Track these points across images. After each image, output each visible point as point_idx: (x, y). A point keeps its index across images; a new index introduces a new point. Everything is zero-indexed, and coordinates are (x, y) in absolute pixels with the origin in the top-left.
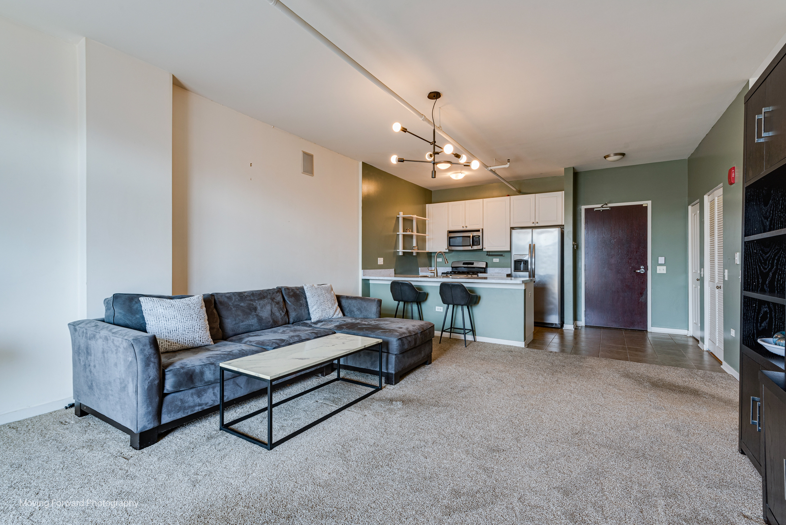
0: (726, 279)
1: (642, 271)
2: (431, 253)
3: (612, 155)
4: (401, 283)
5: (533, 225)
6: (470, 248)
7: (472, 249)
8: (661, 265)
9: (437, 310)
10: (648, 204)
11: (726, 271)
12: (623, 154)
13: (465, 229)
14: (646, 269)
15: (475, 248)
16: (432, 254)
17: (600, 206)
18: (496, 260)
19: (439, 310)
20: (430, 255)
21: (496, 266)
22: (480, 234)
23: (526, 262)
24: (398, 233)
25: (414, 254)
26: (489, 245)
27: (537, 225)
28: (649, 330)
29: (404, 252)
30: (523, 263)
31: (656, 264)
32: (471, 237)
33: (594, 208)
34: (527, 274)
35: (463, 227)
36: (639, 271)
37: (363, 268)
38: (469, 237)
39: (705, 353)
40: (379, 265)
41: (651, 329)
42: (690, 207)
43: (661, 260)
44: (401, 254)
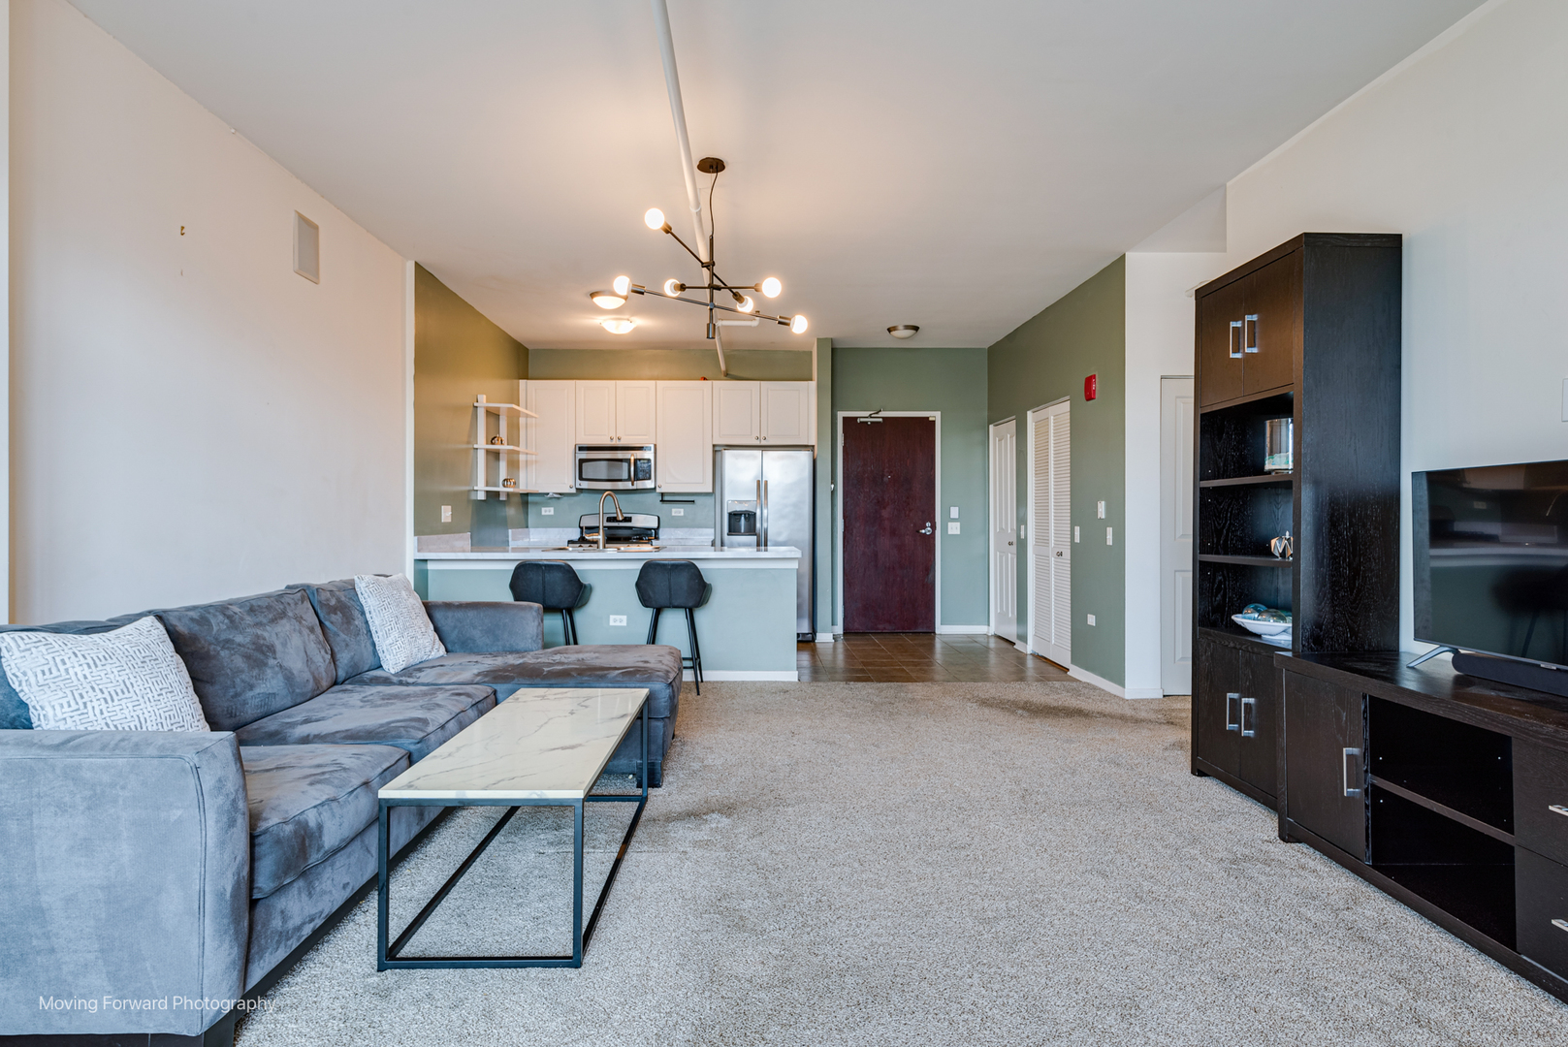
0: (1077, 540)
1: (927, 531)
2: (527, 494)
3: (901, 327)
4: (546, 566)
5: (757, 443)
6: (628, 485)
7: (635, 487)
8: (954, 520)
9: (612, 623)
10: (935, 416)
11: (1077, 529)
12: (916, 328)
13: (615, 443)
14: (933, 527)
15: (639, 485)
16: (530, 498)
17: (867, 414)
18: (678, 511)
19: (618, 624)
20: (525, 500)
21: (677, 523)
22: (648, 455)
23: (750, 516)
24: (475, 446)
25: (503, 498)
26: (667, 479)
27: (764, 443)
28: (937, 632)
29: (487, 492)
30: (745, 518)
31: (947, 519)
32: (632, 461)
33: (857, 418)
34: (754, 539)
35: (612, 439)
36: (923, 531)
37: (417, 533)
38: (628, 461)
39: (1029, 658)
40: (445, 523)
41: (941, 629)
42: (991, 426)
43: (954, 512)
44: (481, 496)
